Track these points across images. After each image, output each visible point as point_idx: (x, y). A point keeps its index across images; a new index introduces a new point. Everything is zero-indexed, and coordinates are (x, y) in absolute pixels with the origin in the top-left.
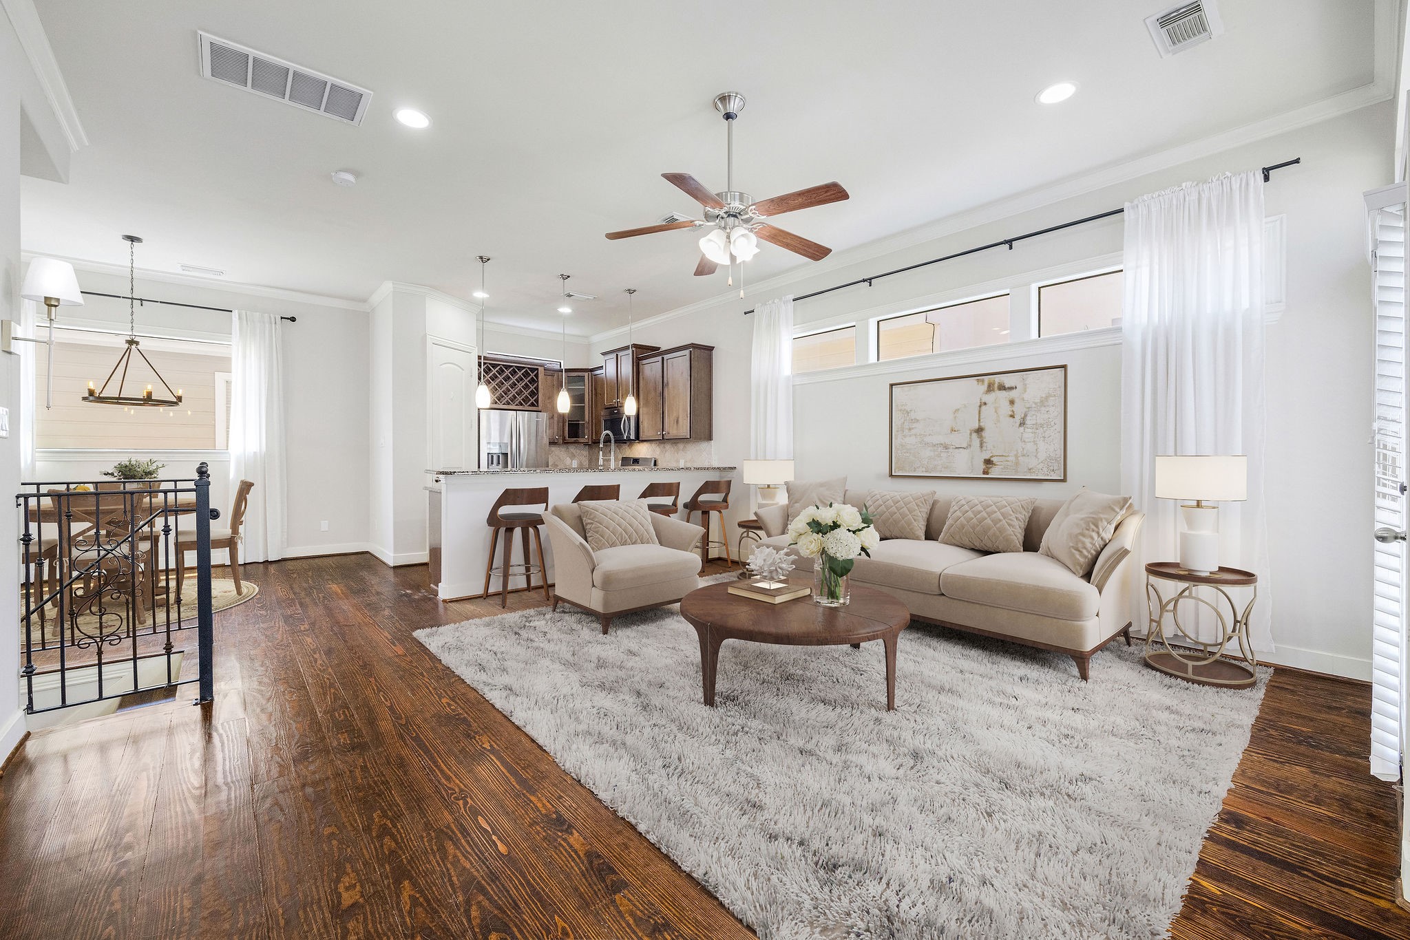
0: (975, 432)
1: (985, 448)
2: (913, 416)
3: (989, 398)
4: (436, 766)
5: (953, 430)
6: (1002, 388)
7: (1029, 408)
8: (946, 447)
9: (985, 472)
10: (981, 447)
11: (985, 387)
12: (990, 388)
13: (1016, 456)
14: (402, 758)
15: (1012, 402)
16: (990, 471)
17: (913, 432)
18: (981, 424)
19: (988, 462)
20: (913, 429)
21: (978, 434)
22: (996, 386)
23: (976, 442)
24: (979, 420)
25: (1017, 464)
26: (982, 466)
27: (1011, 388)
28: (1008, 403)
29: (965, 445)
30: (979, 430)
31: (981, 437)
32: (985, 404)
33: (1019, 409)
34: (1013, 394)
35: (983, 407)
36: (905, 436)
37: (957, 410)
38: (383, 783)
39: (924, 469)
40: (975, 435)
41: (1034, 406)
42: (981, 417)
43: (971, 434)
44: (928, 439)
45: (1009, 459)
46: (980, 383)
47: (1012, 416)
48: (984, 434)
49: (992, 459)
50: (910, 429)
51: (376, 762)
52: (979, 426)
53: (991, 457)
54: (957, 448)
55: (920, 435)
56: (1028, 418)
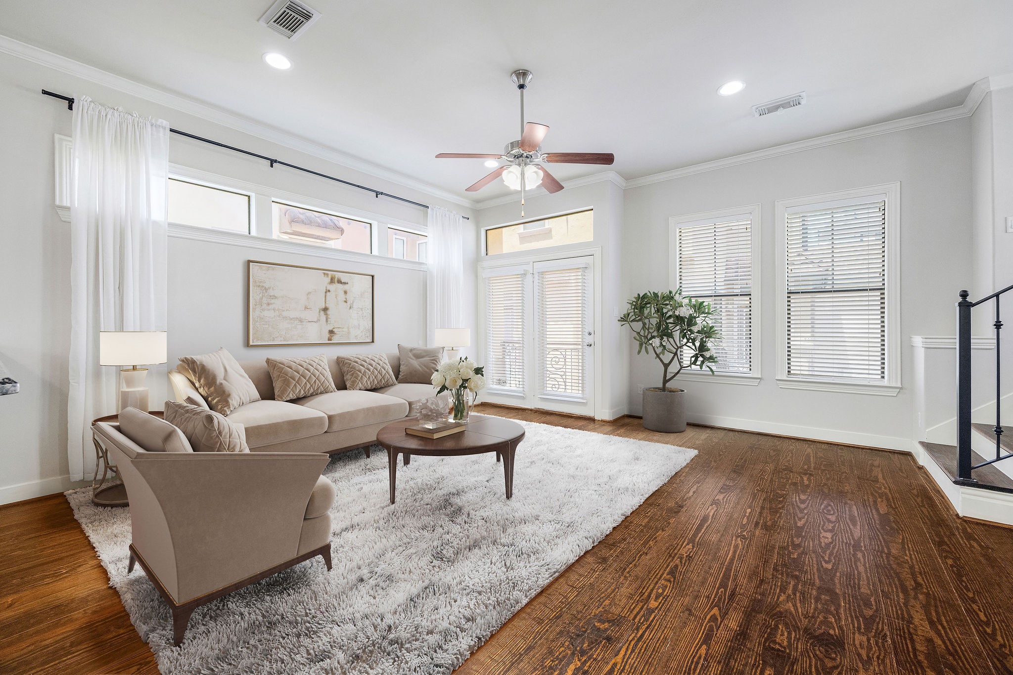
0: (323, 311)
1: (329, 322)
2: (271, 292)
3: (332, 287)
4: (735, 557)
5: (306, 308)
6: (340, 282)
7: (355, 298)
8: (301, 321)
9: (329, 339)
10: (327, 321)
11: (328, 280)
12: (332, 281)
13: (348, 328)
14: (750, 578)
15: (346, 292)
16: (332, 338)
17: (271, 307)
18: (327, 305)
19: (331, 332)
20: (271, 304)
21: (325, 312)
22: (336, 280)
23: (323, 317)
24: (325, 302)
25: (349, 333)
26: (328, 335)
27: (345, 283)
28: (343, 293)
29: (315, 320)
30: (325, 310)
31: (326, 314)
32: (329, 291)
33: (350, 297)
34: (346, 287)
35: (328, 293)
36: (263, 310)
37: (309, 293)
38: (777, 571)
39: (282, 339)
40: (322, 313)
41: (357, 296)
42: (327, 300)
43: (320, 312)
44: (285, 314)
45: (344, 330)
46: (326, 276)
47: (346, 302)
48: (329, 312)
49: (334, 330)
50: (268, 304)
51: (771, 588)
52: (325, 306)
53: (334, 328)
54: (309, 322)
55: (278, 310)
56: (355, 304)
